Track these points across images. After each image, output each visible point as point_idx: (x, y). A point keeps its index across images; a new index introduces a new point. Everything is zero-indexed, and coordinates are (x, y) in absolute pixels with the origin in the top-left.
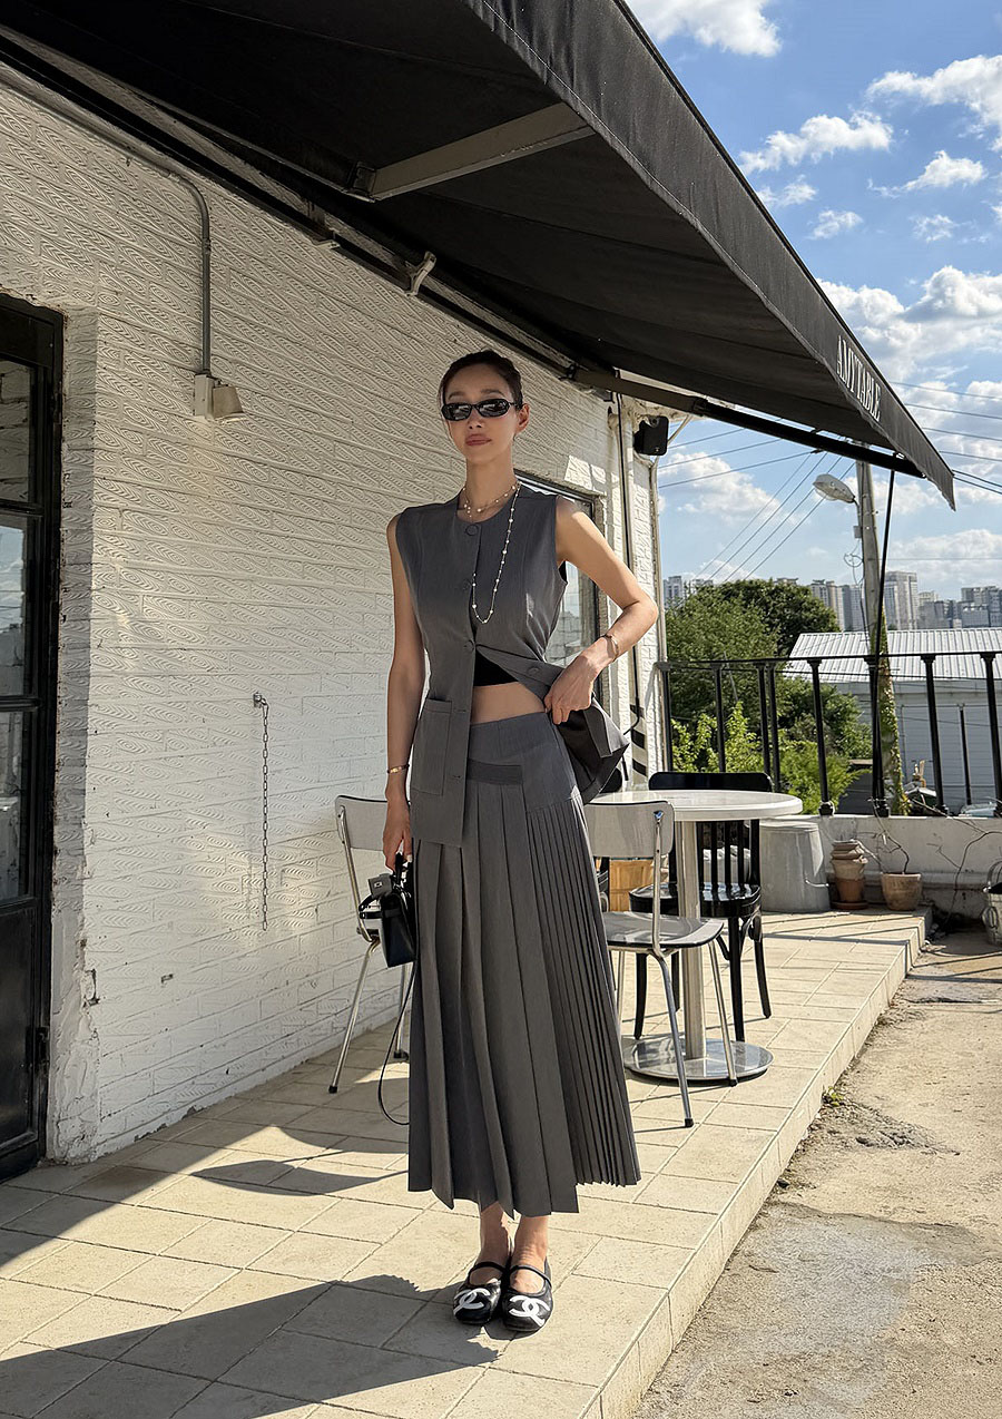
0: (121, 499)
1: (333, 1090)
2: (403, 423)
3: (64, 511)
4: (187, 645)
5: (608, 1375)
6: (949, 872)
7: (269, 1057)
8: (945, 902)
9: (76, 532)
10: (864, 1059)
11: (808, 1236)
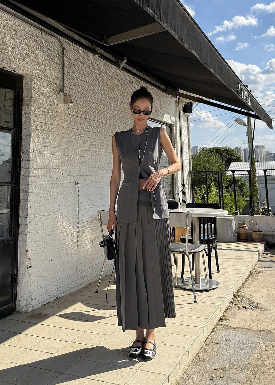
0: (39, 127)
1: (97, 292)
2: (117, 105)
3: (23, 130)
4: (56, 167)
5: (171, 372)
6: (270, 231)
7: (79, 283)
8: (270, 240)
9: (26, 136)
10: (246, 284)
11: (228, 333)
